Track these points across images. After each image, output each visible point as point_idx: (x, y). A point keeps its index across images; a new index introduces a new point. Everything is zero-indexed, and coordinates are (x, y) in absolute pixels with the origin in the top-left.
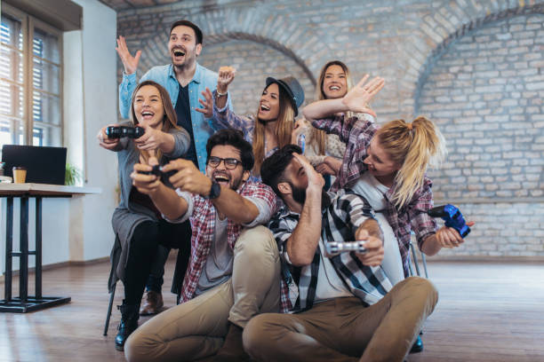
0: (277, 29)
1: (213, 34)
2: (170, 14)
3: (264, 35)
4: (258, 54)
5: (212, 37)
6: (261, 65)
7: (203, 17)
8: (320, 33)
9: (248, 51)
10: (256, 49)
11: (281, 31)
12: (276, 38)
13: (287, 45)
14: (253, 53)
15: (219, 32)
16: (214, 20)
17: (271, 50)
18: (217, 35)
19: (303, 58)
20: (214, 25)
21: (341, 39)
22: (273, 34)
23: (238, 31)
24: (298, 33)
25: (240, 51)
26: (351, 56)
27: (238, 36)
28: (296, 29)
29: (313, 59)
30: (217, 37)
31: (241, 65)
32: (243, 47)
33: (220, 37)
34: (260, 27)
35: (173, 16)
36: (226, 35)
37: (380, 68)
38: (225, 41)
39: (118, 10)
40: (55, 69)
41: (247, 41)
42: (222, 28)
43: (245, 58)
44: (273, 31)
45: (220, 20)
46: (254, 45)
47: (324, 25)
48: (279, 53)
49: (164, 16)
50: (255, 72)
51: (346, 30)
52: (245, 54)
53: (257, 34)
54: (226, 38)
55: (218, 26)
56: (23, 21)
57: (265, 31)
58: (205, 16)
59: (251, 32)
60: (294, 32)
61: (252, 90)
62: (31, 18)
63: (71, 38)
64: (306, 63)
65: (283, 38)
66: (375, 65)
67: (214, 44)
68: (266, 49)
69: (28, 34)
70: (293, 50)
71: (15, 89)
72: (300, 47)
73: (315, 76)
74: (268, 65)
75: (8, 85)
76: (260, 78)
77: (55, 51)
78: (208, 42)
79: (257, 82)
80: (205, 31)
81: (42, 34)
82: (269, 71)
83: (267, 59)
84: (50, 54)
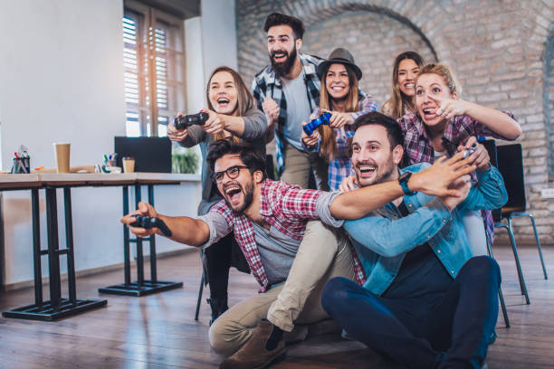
1: (327, 7)
3: (378, 4)
4: (374, 24)
5: (326, 10)
6: (379, 36)
9: (364, 22)
10: (371, 19)
12: (389, 7)
13: (402, 13)
14: (368, 24)
15: (333, 5)
17: (387, 18)
18: (332, 8)
19: (419, 25)
22: (388, 2)
23: (352, 2)
25: (355, 23)
26: (470, 19)
27: (352, 8)
29: (430, 25)
30: (331, 11)
31: (358, 38)
32: (359, 18)
33: (335, 10)
36: (341, 7)
37: (502, 29)
38: (340, 13)
40: (179, 58)
41: (363, 11)
42: (335, 1)
43: (362, 30)
46: (370, 15)
48: (396, 21)
50: (372, 44)
52: (360, 25)
53: (370, 4)
54: (341, 10)
56: (146, 13)
59: (364, 2)
61: (370, 64)
62: (153, 10)
63: (191, 25)
64: (423, 31)
65: (397, 5)
66: (498, 26)
67: (330, 17)
68: (382, 18)
69: (150, 25)
70: (408, 17)
71: (141, 80)
72: (415, 14)
73: (433, 44)
74: (385, 35)
75: (136, 77)
76: (377, 50)
77: (178, 40)
78: (323, 17)
79: (375, 55)
80: (319, 5)
81: (165, 24)
82: (386, 41)
83: (383, 29)
84: (173, 43)
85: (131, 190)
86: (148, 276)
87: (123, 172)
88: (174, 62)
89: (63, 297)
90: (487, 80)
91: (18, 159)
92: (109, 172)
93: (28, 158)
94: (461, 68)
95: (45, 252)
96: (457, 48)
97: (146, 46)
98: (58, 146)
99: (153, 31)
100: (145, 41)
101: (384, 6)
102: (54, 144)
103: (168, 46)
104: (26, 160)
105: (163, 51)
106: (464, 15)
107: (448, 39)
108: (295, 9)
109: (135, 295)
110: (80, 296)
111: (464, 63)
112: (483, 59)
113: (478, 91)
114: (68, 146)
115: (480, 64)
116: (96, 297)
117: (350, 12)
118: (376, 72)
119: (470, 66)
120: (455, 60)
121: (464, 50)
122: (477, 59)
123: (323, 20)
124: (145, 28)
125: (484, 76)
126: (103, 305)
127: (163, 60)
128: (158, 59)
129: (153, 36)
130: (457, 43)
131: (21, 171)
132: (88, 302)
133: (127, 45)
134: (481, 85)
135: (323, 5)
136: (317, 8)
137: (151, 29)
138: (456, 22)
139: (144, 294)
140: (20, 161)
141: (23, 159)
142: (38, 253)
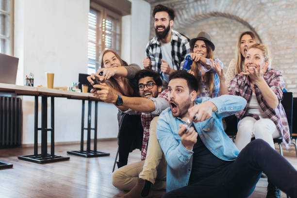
0: (239, 9)
1: (201, 13)
2: (178, 3)
3: (231, 13)
4: (227, 25)
5: (200, 16)
6: (229, 32)
7: (195, 4)
8: (266, 10)
9: (221, 23)
10: (226, 22)
11: (241, 10)
12: (238, 15)
13: (244, 19)
14: (224, 25)
15: (204, 13)
16: (202, 5)
17: (235, 21)
18: (203, 14)
19: (254, 26)
20: (202, 8)
21: (279, 13)
22: (237, 12)
23: (215, 11)
24: (252, 11)
25: (217, 24)
26: (286, 24)
27: (215, 14)
28: (251, 8)
29: (260, 27)
30: (203, 16)
31: (217, 32)
32: (219, 21)
33: (205, 15)
34: (229, 8)
35: (179, 5)
36: (208, 14)
38: (208, 18)
39: (151, 3)
40: (118, 37)
41: (220, 17)
42: (206, 10)
43: (220, 28)
44: (236, 10)
45: (205, 5)
46: (225, 19)
47: (269, 5)
48: (241, 24)
49: (175, 5)
50: (225, 36)
51: (284, 7)
52: (219, 25)
53: (226, 13)
54: (208, 16)
55: (204, 9)
56: (102, 11)
57: (231, 10)
58: (197, 3)
59: (223, 12)
60: (250, 10)
61: (223, 48)
62: (105, 9)
63: (126, 19)
64: (256, 30)
65: (242, 14)
67: (202, 20)
68: (232, 22)
69: (103, 18)
70: (248, 21)
71: (97, 47)
72: (252, 19)
73: (261, 38)
74: (233, 31)
75: (95, 45)
76: (228, 40)
77: (118, 28)
78: (198, 19)
79: (226, 43)
80: (197, 12)
81: (112, 18)
82: (234, 35)
83: (233, 28)
84: (115, 29)
85: (87, 102)
86: (92, 148)
87: (82, 91)
88: (115, 39)
89: (48, 153)
90: (292, 61)
91: (28, 79)
92: (74, 91)
93: (33, 80)
94: (277, 53)
95: (40, 129)
96: (276, 41)
97: (101, 29)
98: (48, 74)
99: (105, 21)
100: (100, 26)
101: (234, 14)
102: (46, 73)
103: (112, 30)
104: (31, 80)
105: (110, 33)
106: (282, 22)
107: (270, 35)
108: (183, 13)
109: (84, 156)
110: (56, 154)
111: (279, 50)
112: (291, 48)
113: (286, 67)
114: (54, 74)
115: (289, 51)
116: (65, 155)
117: (214, 18)
118: (226, 52)
119: (283, 52)
120: (274, 48)
121: (279, 42)
122: (287, 48)
123: (198, 21)
124: (101, 19)
125: (290, 59)
126: (67, 159)
127: (110, 38)
128: (107, 36)
129: (105, 24)
130: (276, 38)
131: (29, 85)
132: (60, 157)
133: (90, 28)
134: (288, 63)
135: (199, 13)
136: (195, 14)
137: (104, 20)
138: (276, 25)
139: (89, 156)
140: (29, 80)
141: (30, 79)
142: (36, 129)
